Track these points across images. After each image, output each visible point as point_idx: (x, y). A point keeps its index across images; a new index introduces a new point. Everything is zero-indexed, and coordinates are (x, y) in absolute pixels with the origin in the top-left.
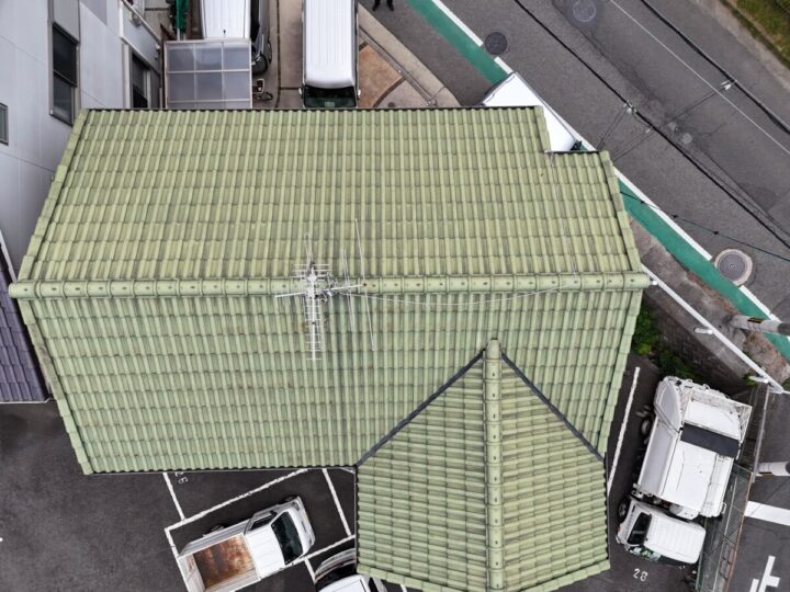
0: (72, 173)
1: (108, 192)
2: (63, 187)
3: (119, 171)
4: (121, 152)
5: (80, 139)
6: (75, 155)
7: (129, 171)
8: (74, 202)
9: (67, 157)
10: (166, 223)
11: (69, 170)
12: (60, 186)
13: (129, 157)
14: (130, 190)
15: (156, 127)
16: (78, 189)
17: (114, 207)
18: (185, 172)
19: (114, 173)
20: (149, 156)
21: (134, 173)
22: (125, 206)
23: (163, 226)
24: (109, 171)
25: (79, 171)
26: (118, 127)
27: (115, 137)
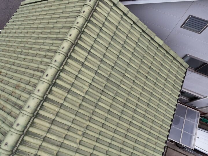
0: (157, 46)
1: (140, 57)
2: (151, 38)
3: (150, 68)
4: (160, 73)
5: (174, 58)
6: (167, 52)
7: (148, 73)
8: (141, 38)
9: (166, 47)
10: (108, 79)
11: (159, 45)
12: (153, 37)
13: (157, 76)
14: (137, 68)
15: (169, 97)
16: (148, 44)
17: (130, 56)
18: (137, 102)
19: (150, 65)
20: (154, 86)
21: (147, 75)
22: (128, 62)
23: (106, 76)
24: (152, 63)
25: (157, 49)
26: (175, 78)
27: (169, 74)
